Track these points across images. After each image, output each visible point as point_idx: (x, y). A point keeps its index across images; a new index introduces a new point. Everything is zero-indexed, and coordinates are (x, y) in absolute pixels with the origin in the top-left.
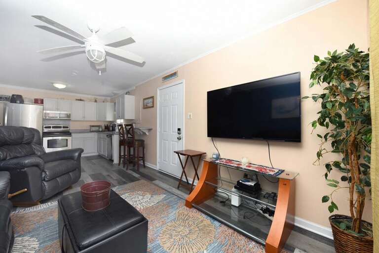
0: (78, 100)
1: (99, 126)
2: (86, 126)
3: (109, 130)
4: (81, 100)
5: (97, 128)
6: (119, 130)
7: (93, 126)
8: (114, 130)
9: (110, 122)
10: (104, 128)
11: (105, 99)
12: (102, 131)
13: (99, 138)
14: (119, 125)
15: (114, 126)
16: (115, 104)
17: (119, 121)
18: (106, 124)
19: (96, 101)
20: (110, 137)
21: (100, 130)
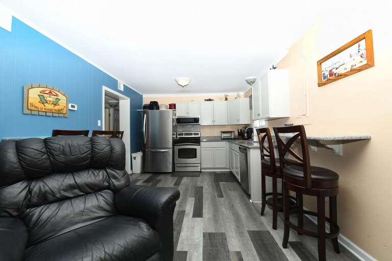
0: (207, 100)
1: (230, 132)
3: (244, 138)
4: (210, 100)
5: (228, 135)
7: (224, 132)
8: (250, 137)
9: (246, 126)
10: (237, 133)
11: (238, 94)
12: (235, 139)
13: (231, 149)
14: (260, 131)
15: (250, 131)
16: (251, 97)
17: (259, 124)
18: (240, 128)
19: (226, 99)
20: (244, 151)
21: (233, 137)
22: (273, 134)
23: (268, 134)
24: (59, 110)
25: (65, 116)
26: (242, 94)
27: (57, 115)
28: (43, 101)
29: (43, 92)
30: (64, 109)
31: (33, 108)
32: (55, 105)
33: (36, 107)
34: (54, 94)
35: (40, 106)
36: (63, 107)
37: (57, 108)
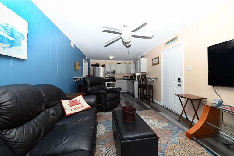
0: (118, 63)
1: (127, 77)
2: (122, 77)
3: (132, 79)
4: (119, 63)
6: (138, 79)
7: (125, 77)
8: (135, 78)
9: (133, 74)
10: (130, 77)
11: (130, 62)
12: (129, 79)
13: (128, 83)
14: (138, 76)
15: (135, 76)
16: (135, 64)
17: (138, 74)
18: (131, 75)
19: (126, 63)
20: (133, 82)
21: (128, 79)
22: (141, 77)
23: (140, 77)
26: (132, 61)
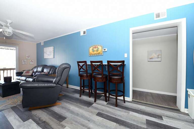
24: (99, 53)
25: (102, 55)
27: (98, 55)
28: (93, 51)
29: (93, 48)
30: (101, 52)
31: (91, 54)
32: (97, 51)
33: (92, 54)
34: (96, 47)
35: (93, 53)
36: (100, 52)
37: (98, 52)
